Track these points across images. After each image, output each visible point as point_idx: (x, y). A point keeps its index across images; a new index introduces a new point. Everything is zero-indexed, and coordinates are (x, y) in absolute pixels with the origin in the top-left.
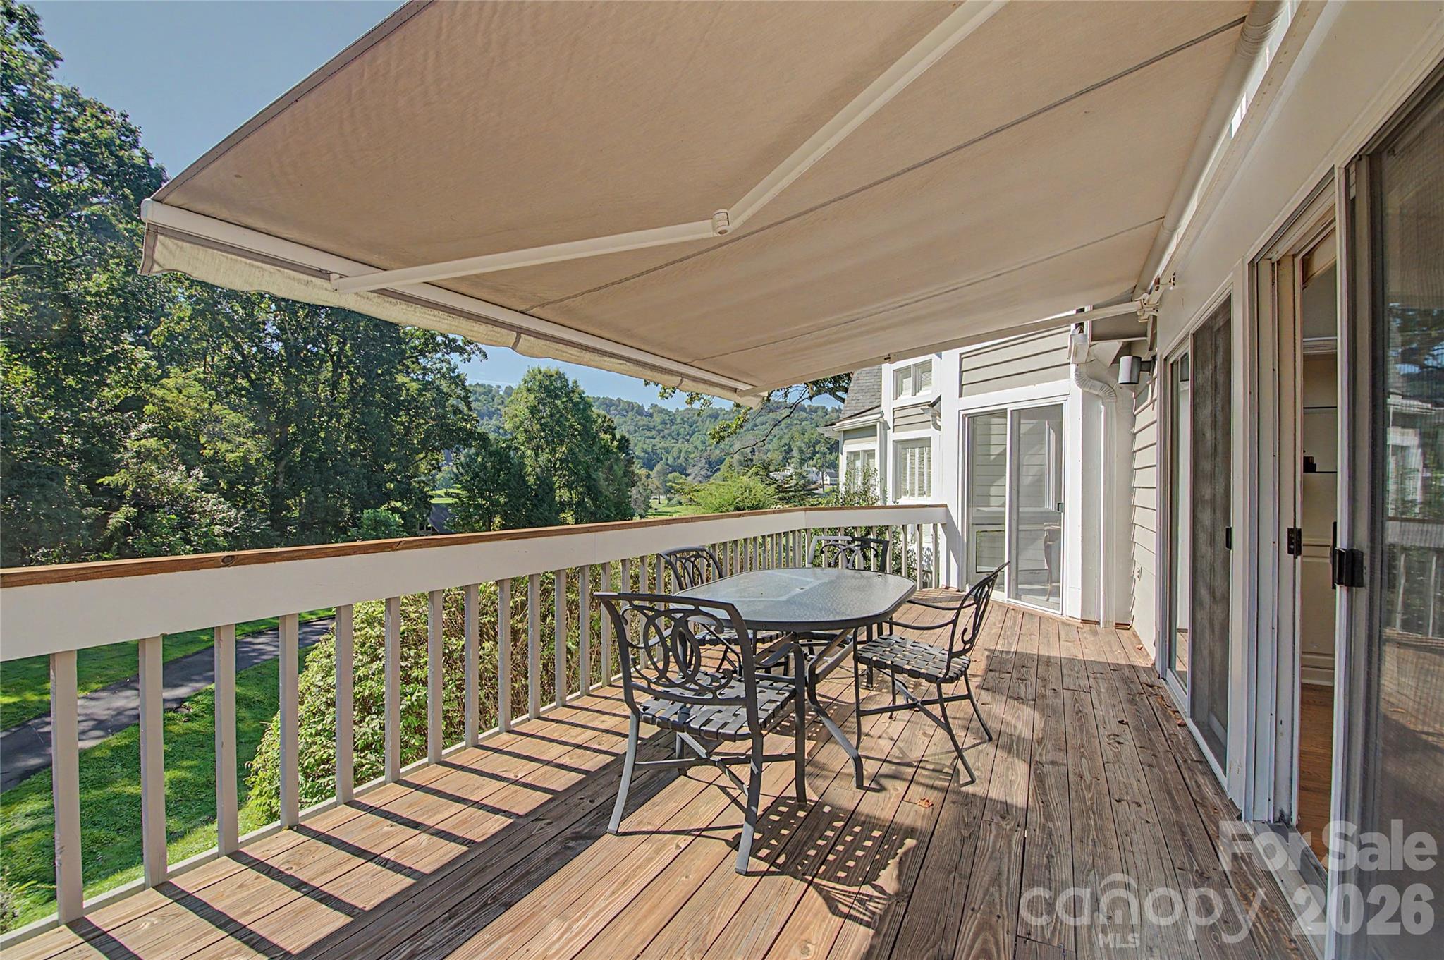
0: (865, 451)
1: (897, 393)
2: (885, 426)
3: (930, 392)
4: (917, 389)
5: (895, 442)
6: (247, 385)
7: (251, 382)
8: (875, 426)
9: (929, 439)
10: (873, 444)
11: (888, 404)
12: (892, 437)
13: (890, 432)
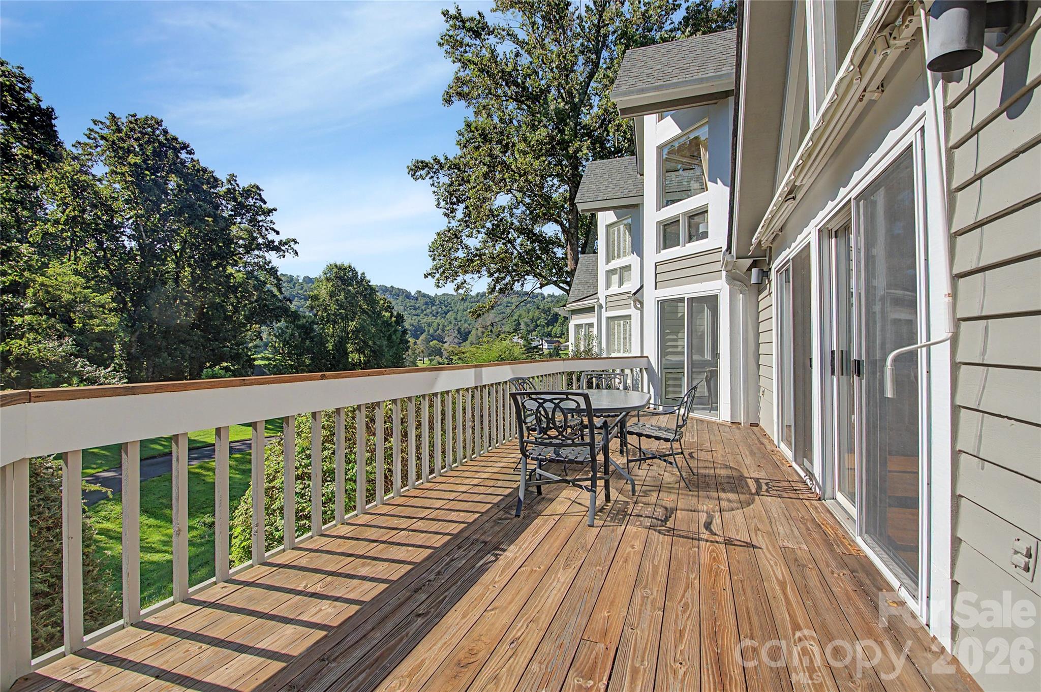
0: (586, 324)
1: (608, 286)
2: (601, 307)
3: (630, 285)
4: (621, 283)
5: (608, 318)
6: (108, 274)
7: (111, 272)
8: (594, 307)
9: (630, 316)
10: (591, 319)
11: (602, 293)
12: (605, 314)
13: (603, 310)
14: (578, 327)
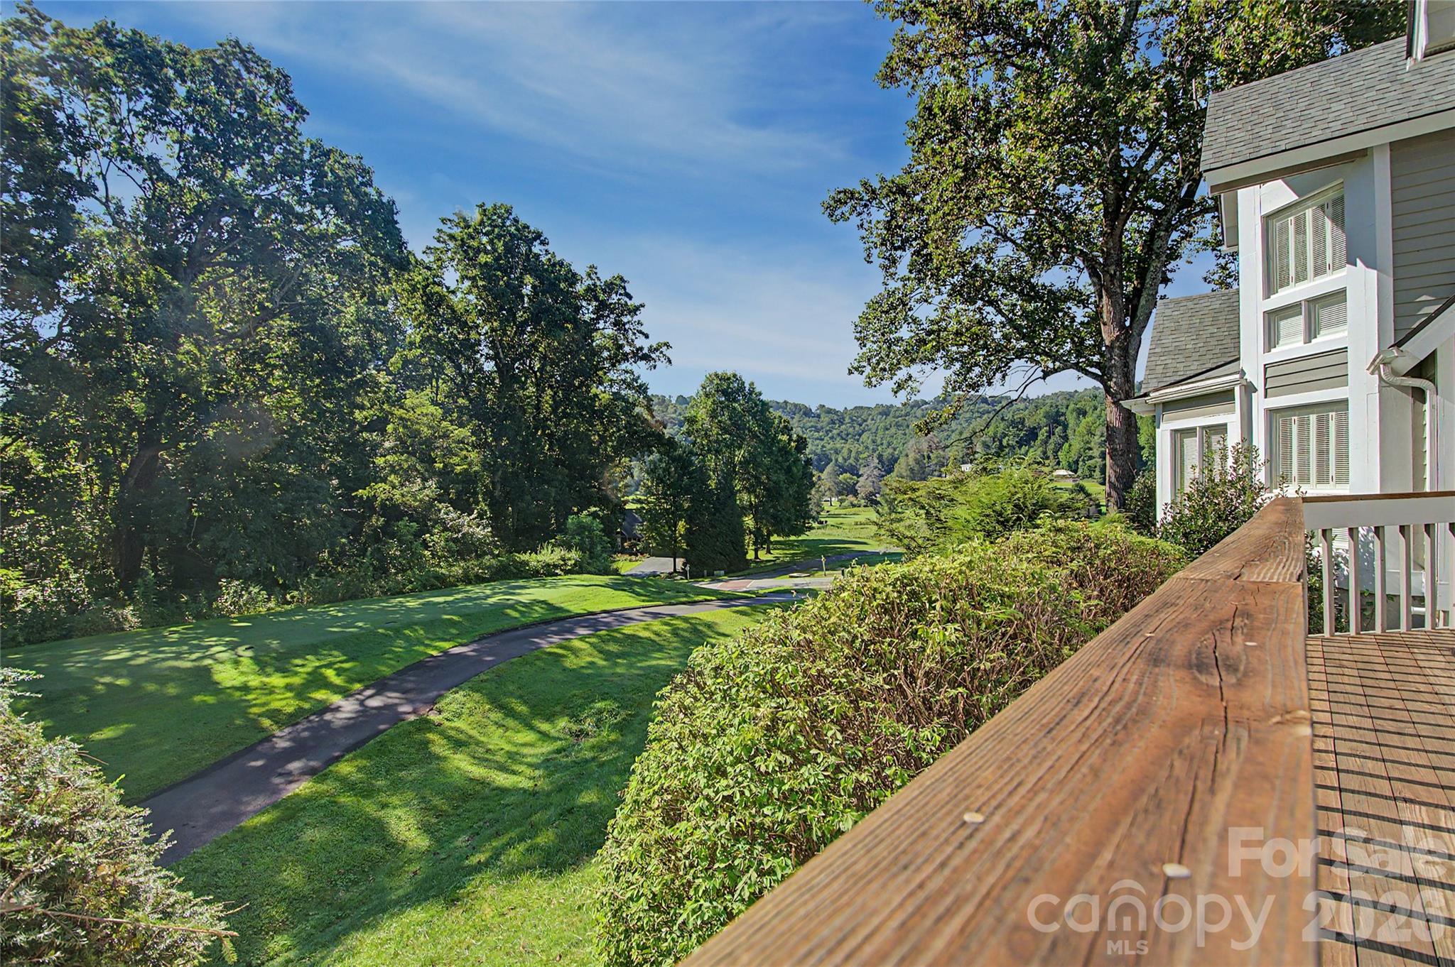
0: (1203, 428)
1: (1271, 340)
2: (1249, 389)
3: (1346, 334)
4: (1311, 333)
5: (1271, 412)
6: (467, 403)
7: (470, 400)
8: (1232, 391)
9: (1346, 401)
10: (1231, 418)
11: (1253, 360)
12: (1260, 404)
13: (1257, 397)
14: (1180, 435)
